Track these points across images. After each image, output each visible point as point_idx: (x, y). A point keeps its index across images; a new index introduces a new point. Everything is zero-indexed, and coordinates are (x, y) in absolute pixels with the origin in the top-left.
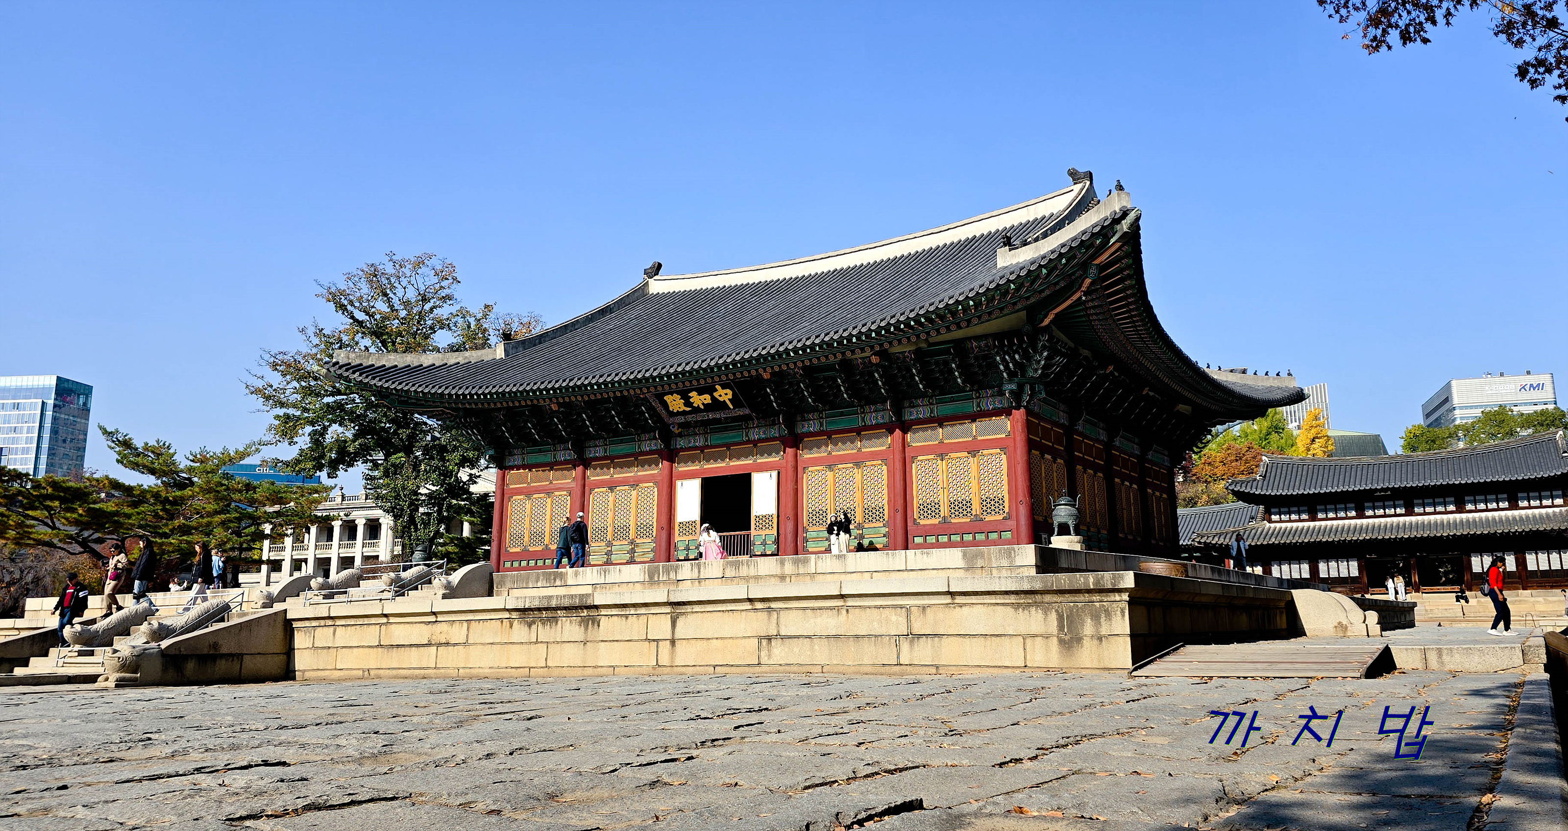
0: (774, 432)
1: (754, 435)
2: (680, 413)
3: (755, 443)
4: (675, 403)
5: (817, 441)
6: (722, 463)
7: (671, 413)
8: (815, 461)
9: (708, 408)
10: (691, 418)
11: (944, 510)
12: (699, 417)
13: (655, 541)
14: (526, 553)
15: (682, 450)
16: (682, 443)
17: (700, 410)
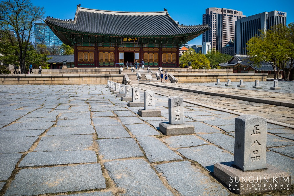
0: (139, 46)
1: (135, 46)
2: (124, 41)
3: (134, 48)
4: (125, 39)
5: (146, 48)
6: (128, 50)
7: (123, 41)
8: (146, 52)
9: (130, 41)
10: (126, 42)
11: (167, 61)
12: (128, 42)
13: (114, 62)
14: (83, 63)
15: (120, 47)
16: (120, 46)
17: (129, 41)
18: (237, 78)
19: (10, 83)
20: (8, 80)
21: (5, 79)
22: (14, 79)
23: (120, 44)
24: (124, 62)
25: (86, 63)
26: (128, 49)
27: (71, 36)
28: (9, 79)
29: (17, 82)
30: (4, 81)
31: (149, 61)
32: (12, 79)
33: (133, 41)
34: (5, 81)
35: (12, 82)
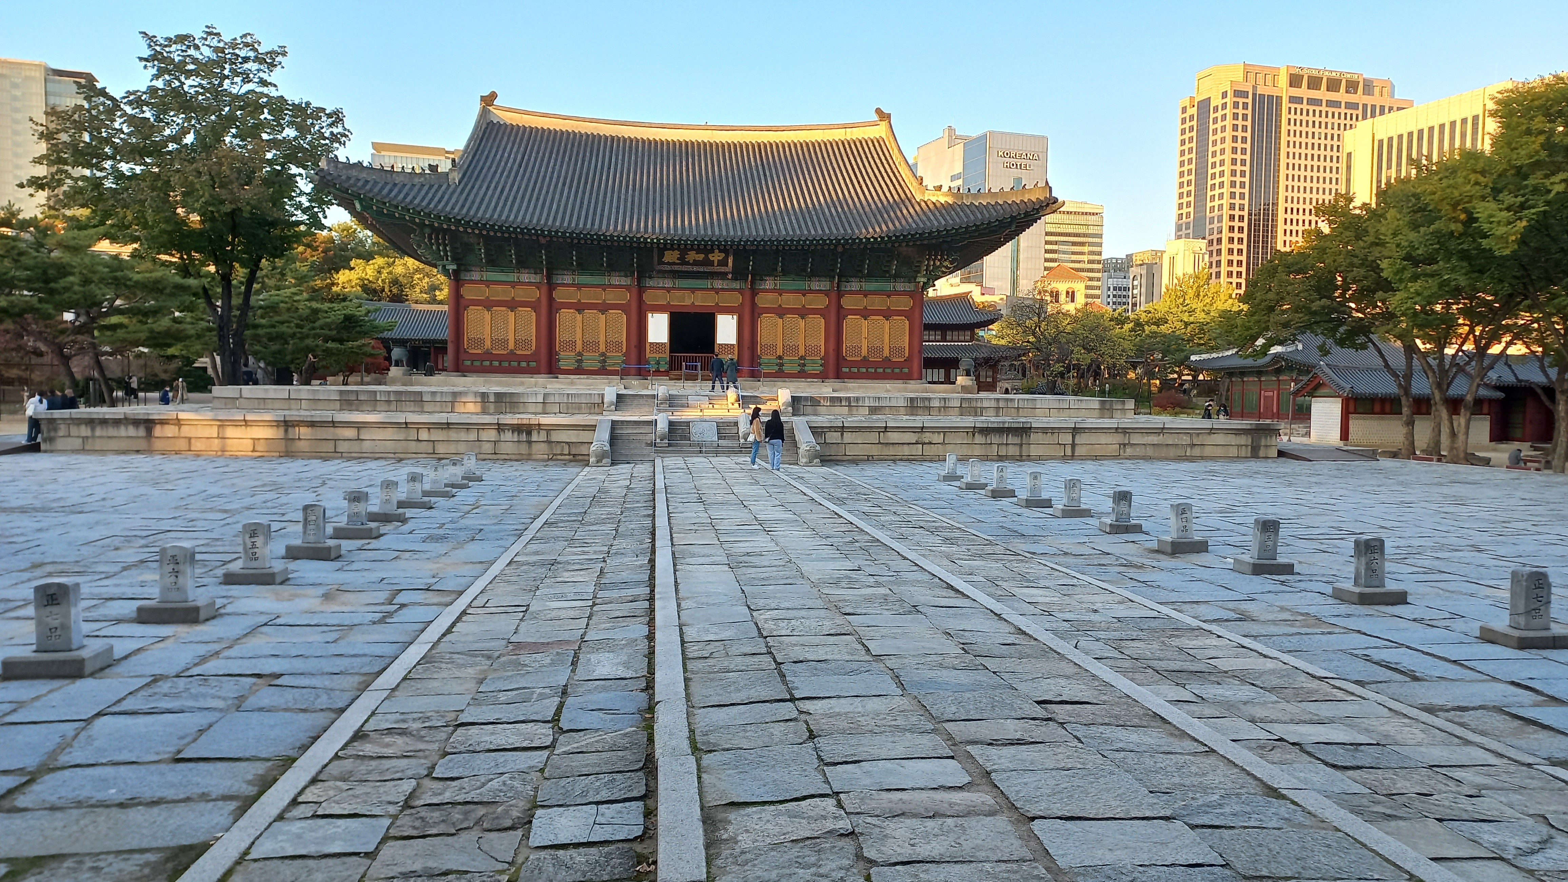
0: (736, 285)
1: (718, 284)
2: (669, 263)
3: (717, 291)
4: (671, 256)
5: (770, 296)
6: (688, 302)
7: (661, 263)
8: (768, 310)
9: (696, 263)
10: (676, 268)
11: (864, 352)
12: (684, 268)
13: (625, 355)
14: (488, 355)
15: (651, 288)
16: (651, 283)
17: (688, 263)
18: (1125, 445)
19: (113, 445)
20: (104, 434)
21: (93, 429)
22: (131, 431)
23: (650, 277)
24: (667, 355)
25: (500, 358)
26: (690, 298)
27: (430, 239)
28: (111, 431)
29: (142, 445)
30: (87, 437)
31: (780, 352)
32: (123, 431)
33: (708, 263)
34: (93, 437)
35: (123, 445)
